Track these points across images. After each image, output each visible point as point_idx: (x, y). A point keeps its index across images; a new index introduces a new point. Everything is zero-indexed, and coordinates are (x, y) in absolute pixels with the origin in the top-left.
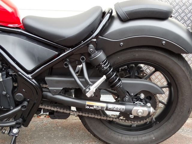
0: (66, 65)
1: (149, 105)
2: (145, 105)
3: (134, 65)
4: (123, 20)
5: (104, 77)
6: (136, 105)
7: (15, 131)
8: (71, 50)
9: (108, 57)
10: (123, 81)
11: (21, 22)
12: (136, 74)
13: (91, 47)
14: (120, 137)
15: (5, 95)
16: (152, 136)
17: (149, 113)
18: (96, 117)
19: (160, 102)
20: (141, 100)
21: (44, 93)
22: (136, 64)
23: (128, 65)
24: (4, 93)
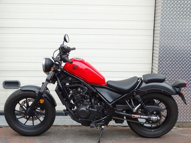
0: (125, 100)
1: (158, 116)
2: (156, 116)
3: (151, 100)
4: (147, 83)
5: (140, 104)
6: (152, 116)
7: (103, 127)
8: (127, 94)
9: (141, 97)
10: (147, 106)
11: (106, 83)
12: (152, 104)
13: (135, 93)
14: (146, 132)
15: (100, 112)
16: (160, 131)
17: (158, 119)
18: (136, 122)
19: (163, 116)
20: (154, 114)
21: (115, 111)
22: (152, 99)
23: (148, 100)
24: (100, 111)
